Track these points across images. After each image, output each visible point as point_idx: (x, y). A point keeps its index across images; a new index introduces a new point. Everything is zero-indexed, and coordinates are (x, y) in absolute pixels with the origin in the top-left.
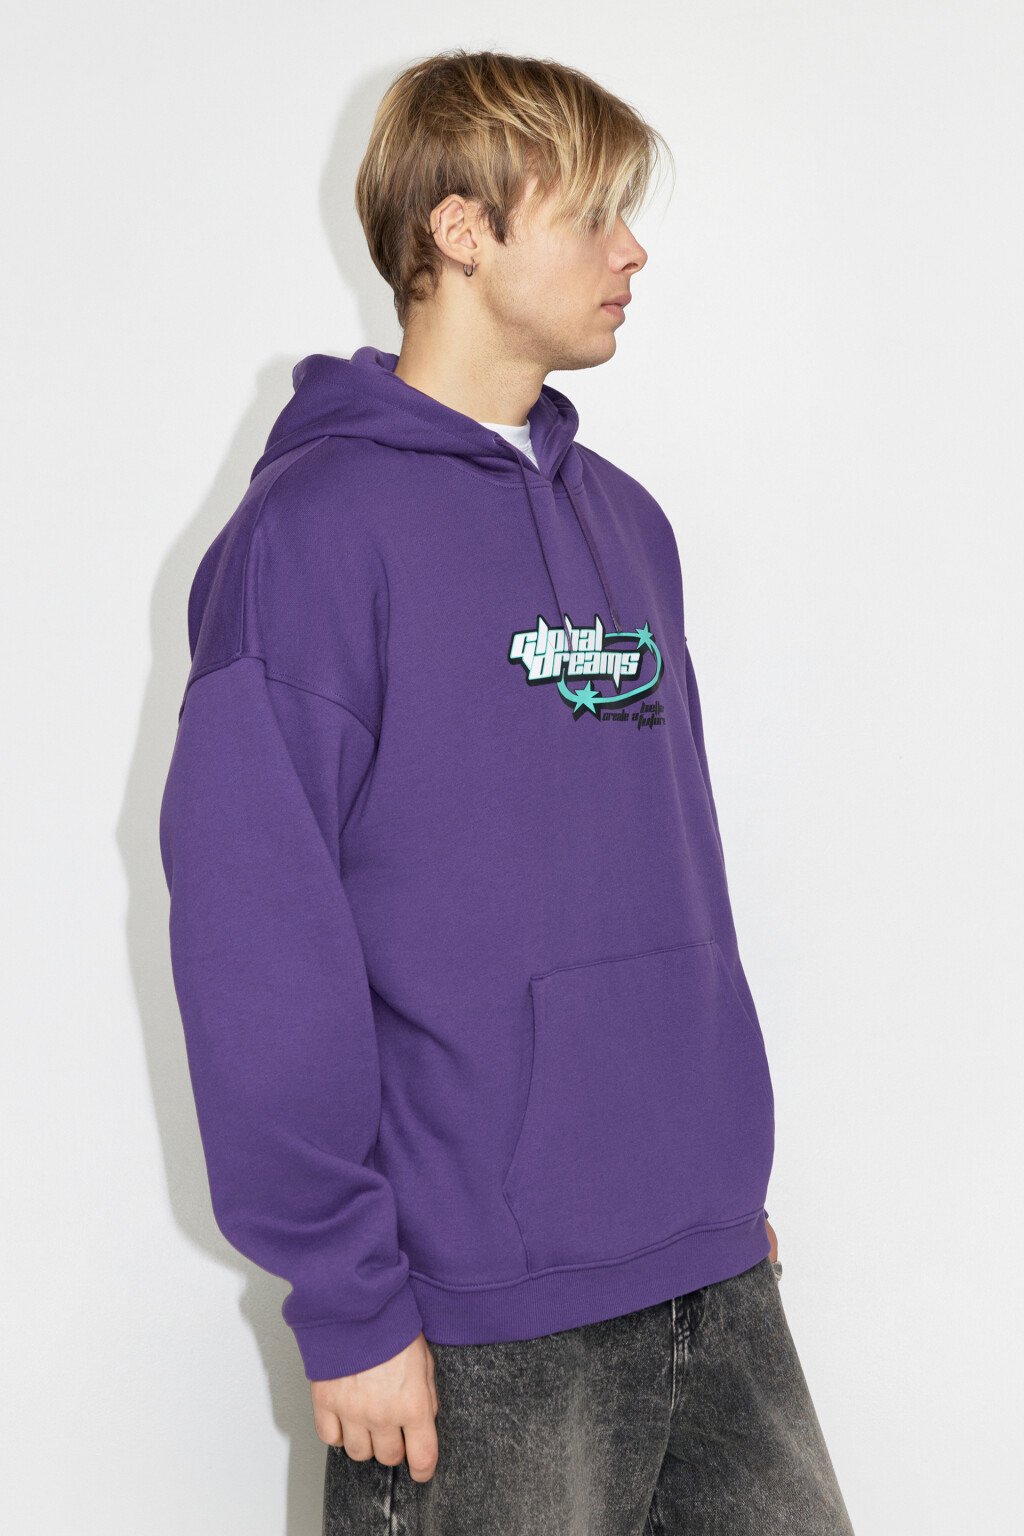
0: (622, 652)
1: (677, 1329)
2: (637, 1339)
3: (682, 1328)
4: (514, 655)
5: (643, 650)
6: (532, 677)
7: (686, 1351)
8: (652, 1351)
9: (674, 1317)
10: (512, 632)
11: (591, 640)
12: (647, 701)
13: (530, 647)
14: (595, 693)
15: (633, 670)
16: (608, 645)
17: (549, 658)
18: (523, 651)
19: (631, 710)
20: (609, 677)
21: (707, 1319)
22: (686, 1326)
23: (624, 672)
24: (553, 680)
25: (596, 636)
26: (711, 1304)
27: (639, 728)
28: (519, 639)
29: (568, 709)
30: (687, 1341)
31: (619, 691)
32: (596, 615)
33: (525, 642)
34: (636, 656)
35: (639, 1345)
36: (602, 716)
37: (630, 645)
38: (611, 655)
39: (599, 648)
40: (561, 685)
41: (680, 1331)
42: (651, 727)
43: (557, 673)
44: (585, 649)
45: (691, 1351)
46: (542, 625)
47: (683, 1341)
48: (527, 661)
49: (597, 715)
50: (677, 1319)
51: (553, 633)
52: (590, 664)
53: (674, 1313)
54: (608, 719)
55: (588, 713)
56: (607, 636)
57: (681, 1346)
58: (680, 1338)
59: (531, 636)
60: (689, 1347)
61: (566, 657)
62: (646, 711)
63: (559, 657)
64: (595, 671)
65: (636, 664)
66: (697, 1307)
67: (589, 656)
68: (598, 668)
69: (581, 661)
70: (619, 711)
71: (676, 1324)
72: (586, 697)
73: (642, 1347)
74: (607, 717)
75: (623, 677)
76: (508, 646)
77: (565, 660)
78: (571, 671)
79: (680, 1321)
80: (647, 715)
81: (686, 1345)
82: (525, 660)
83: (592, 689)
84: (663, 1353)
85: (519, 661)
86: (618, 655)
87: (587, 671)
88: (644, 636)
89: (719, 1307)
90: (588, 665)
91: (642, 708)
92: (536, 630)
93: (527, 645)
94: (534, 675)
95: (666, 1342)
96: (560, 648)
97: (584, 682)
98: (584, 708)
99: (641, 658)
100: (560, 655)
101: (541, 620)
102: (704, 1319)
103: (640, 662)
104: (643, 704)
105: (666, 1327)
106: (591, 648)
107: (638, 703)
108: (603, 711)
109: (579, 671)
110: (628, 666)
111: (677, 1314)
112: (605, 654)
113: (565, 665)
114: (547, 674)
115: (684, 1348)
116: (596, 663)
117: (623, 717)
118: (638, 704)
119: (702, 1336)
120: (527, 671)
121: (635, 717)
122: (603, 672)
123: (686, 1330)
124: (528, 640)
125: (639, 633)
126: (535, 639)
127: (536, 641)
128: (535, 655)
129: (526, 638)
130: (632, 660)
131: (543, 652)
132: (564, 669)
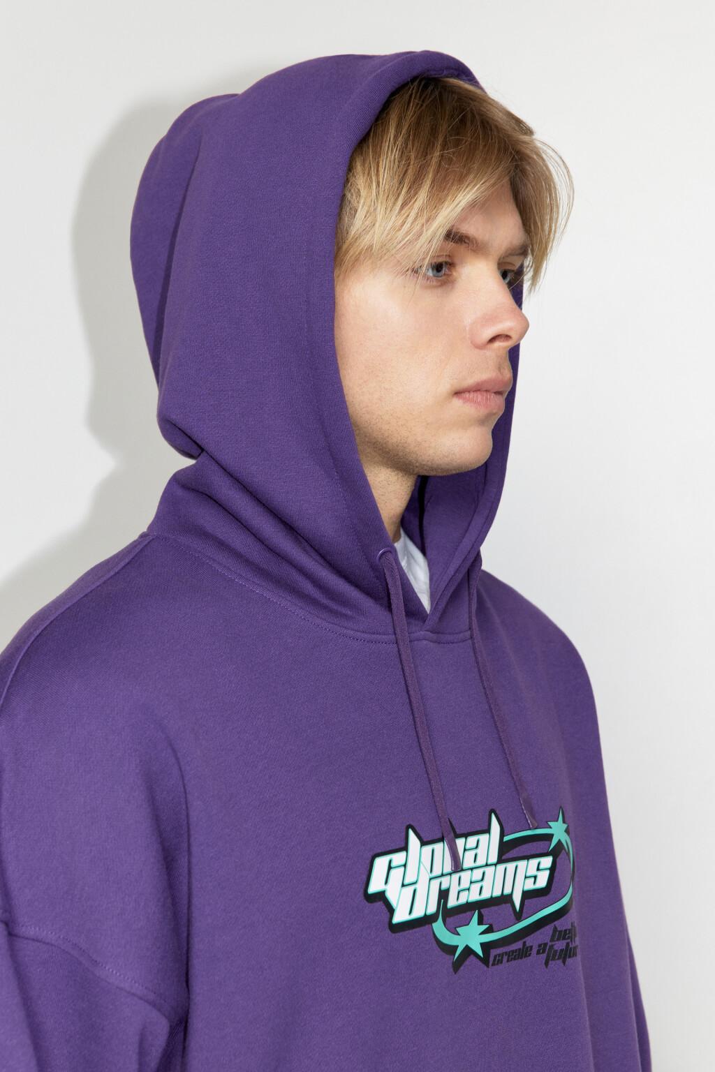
0: (528, 857)
4: (372, 889)
5: (557, 852)
6: (397, 918)
10: (372, 853)
11: (482, 852)
12: (561, 924)
13: (396, 875)
14: (484, 927)
15: (542, 882)
16: (507, 852)
17: (422, 888)
18: (386, 883)
19: (533, 941)
20: (506, 899)
23: (530, 885)
24: (427, 920)
25: (488, 844)
27: (547, 964)
28: (381, 864)
29: (447, 957)
31: (519, 916)
32: (493, 811)
33: (390, 868)
34: (547, 862)
36: (491, 959)
37: (540, 846)
38: (511, 866)
39: (494, 858)
40: (439, 928)
42: (564, 962)
43: (432, 909)
44: (472, 865)
46: (413, 840)
48: (392, 897)
49: (485, 960)
51: (428, 849)
52: (478, 885)
54: (500, 962)
55: (472, 957)
56: (506, 839)
59: (398, 858)
61: (445, 882)
62: (558, 940)
63: (435, 886)
64: (486, 895)
65: (548, 872)
67: (477, 874)
68: (490, 890)
69: (465, 884)
70: (518, 945)
72: (472, 936)
74: (498, 960)
75: (527, 895)
76: (364, 877)
77: (443, 887)
78: (452, 903)
80: (560, 945)
82: (389, 895)
83: (480, 922)
85: (381, 896)
86: (522, 864)
87: (474, 896)
88: (558, 831)
90: (475, 888)
91: (553, 936)
92: (405, 848)
93: (392, 872)
94: (400, 916)
96: (437, 872)
97: (468, 913)
98: (468, 951)
99: (554, 863)
100: (438, 881)
101: (411, 833)
103: (552, 870)
104: (555, 928)
106: (481, 861)
107: (548, 927)
108: (494, 952)
109: (463, 900)
110: (535, 877)
112: (501, 867)
113: (444, 894)
114: (418, 913)
116: (487, 884)
117: (524, 953)
118: (548, 930)
120: (391, 911)
121: (542, 948)
122: (497, 893)
124: (393, 865)
125: (550, 827)
126: (403, 863)
127: (405, 866)
128: (403, 885)
129: (390, 862)
130: (541, 867)
131: (414, 880)
132: (442, 901)
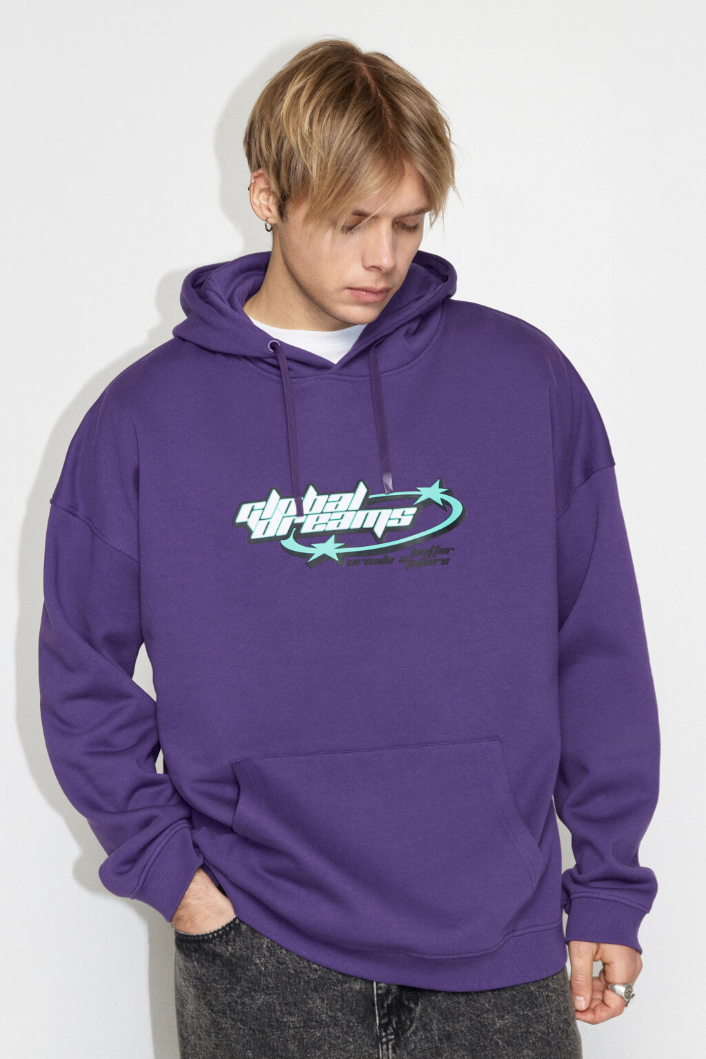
0: (391, 508)
1: (380, 1033)
2: (349, 1042)
3: (385, 1031)
4: (238, 521)
5: (424, 504)
6: (254, 536)
7: (390, 1051)
8: (364, 1051)
9: (378, 1022)
10: (239, 503)
13: (256, 515)
14: (342, 544)
15: (406, 522)
17: (274, 521)
18: (249, 517)
19: (395, 555)
20: (366, 531)
21: (417, 1027)
22: (390, 1030)
23: (393, 524)
24: (279, 538)
25: (354, 498)
26: (421, 1017)
27: (409, 568)
28: (246, 508)
30: (390, 1043)
31: (378, 541)
33: (252, 510)
34: (412, 511)
35: (352, 1047)
36: (346, 562)
37: (405, 502)
39: (350, 507)
41: (384, 1034)
43: (284, 532)
45: (394, 1051)
46: (274, 495)
47: (387, 1043)
48: (251, 525)
50: (380, 1025)
51: (283, 501)
52: (337, 522)
53: (377, 1018)
54: (357, 564)
56: (371, 497)
57: (385, 1047)
58: (384, 1040)
59: (259, 505)
60: (393, 1049)
65: (412, 517)
66: (406, 1018)
67: (336, 516)
68: (349, 524)
69: (324, 520)
70: (378, 557)
71: (380, 1028)
73: (355, 1048)
74: (353, 563)
75: (389, 529)
76: (233, 514)
77: (295, 522)
78: (306, 530)
79: (384, 1027)
81: (390, 1047)
82: (249, 524)
83: (338, 542)
84: (371, 1052)
85: (245, 524)
86: (385, 511)
87: (331, 528)
88: (429, 492)
89: (431, 1021)
90: (334, 523)
92: (267, 499)
93: (253, 512)
94: (256, 535)
95: (374, 1043)
97: (323, 537)
98: (325, 557)
99: (419, 512)
100: (292, 518)
101: (274, 491)
102: (413, 1028)
103: (417, 515)
105: (372, 1030)
106: (342, 509)
108: (350, 559)
109: (319, 529)
110: (399, 519)
111: (379, 1020)
112: (364, 513)
113: (297, 526)
115: (388, 1049)
117: (386, 561)
119: (408, 1041)
120: (250, 532)
121: (403, 560)
123: (391, 1034)
124: (254, 508)
125: (419, 491)
126: (263, 507)
127: (263, 509)
128: (260, 519)
129: (253, 507)
130: (405, 514)
131: (270, 517)
132: (295, 529)
